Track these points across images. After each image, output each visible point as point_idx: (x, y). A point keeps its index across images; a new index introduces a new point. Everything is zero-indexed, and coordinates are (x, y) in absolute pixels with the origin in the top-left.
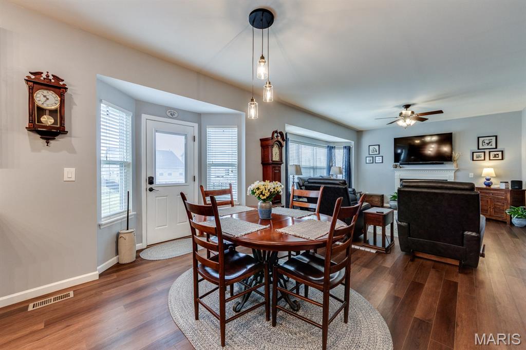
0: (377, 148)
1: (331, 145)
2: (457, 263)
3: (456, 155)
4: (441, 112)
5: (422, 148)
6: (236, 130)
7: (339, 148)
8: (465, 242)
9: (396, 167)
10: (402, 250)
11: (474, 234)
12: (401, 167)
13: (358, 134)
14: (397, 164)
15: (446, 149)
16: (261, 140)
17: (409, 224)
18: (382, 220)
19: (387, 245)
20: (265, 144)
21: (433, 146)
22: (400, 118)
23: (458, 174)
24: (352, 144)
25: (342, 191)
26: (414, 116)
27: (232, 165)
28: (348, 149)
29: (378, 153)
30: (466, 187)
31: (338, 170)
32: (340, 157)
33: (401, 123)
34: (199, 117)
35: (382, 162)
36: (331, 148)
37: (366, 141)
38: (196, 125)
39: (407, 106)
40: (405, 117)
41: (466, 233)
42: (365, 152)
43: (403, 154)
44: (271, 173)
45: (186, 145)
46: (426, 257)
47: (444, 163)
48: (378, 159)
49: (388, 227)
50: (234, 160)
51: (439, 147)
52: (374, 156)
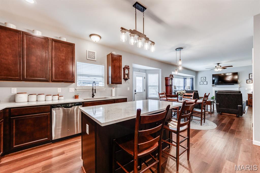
0: (205, 78)
1: (185, 77)
2: (235, 115)
3: (239, 81)
4: (232, 66)
5: (225, 77)
6: (158, 75)
7: (189, 79)
8: (238, 108)
9: (213, 86)
10: (217, 112)
11: (241, 106)
12: (215, 86)
13: (197, 73)
14: (213, 85)
15: (236, 77)
16: (166, 78)
17: (220, 104)
18: (210, 103)
19: (212, 111)
20: (166, 79)
21: (230, 76)
22: (216, 68)
23: (240, 88)
24: (194, 77)
25: (196, 94)
26: (221, 67)
27: (156, 86)
28: (193, 79)
29: (205, 80)
30: (238, 92)
31: (188, 87)
32: (189, 82)
33: (216, 70)
34: (145, 71)
35: (207, 84)
36: (185, 79)
37: (200, 75)
38: (145, 73)
39: (218, 64)
40: (218, 68)
41: (238, 106)
42: (199, 80)
43: (216, 80)
44: (169, 89)
45: (143, 80)
46: (225, 114)
47: (234, 84)
48: (205, 83)
49: (212, 106)
50: (157, 85)
51: (233, 77)
52: (203, 82)
